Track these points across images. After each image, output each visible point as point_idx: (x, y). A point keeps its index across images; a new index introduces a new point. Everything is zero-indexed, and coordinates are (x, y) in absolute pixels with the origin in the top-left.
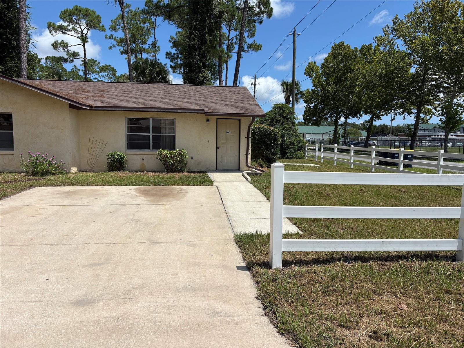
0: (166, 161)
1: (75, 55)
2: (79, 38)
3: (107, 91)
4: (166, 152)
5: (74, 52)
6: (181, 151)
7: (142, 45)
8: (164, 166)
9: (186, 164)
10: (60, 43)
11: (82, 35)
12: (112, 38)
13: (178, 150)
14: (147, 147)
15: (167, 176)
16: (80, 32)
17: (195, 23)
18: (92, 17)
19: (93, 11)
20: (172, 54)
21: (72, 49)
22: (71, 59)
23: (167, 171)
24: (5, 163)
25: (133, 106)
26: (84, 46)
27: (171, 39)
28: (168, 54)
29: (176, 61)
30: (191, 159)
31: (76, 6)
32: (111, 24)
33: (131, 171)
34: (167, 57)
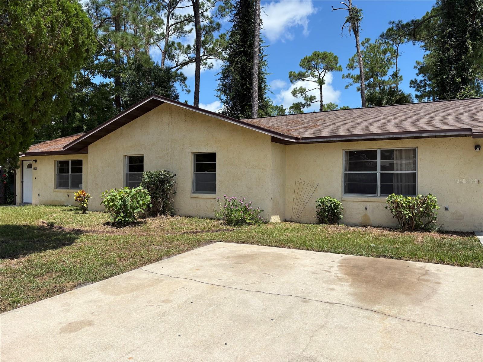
0: (400, 212)
1: (312, 98)
2: (317, 82)
3: (325, 120)
4: (401, 199)
5: (311, 96)
6: (426, 197)
7: (381, 78)
8: (397, 219)
9: (435, 219)
10: (299, 90)
11: (319, 79)
12: (349, 77)
13: (420, 196)
14: (372, 191)
15: (401, 236)
16: (318, 76)
17: (450, 29)
18: (329, 59)
19: (330, 53)
20: (418, 82)
21: (309, 94)
22: (309, 103)
23: (402, 228)
24: (207, 208)
25: (353, 133)
26: (321, 89)
27: (416, 65)
28: (413, 83)
29: (423, 89)
30: (444, 210)
31: (315, 52)
32: (348, 63)
33: (348, 225)
34: (412, 85)
